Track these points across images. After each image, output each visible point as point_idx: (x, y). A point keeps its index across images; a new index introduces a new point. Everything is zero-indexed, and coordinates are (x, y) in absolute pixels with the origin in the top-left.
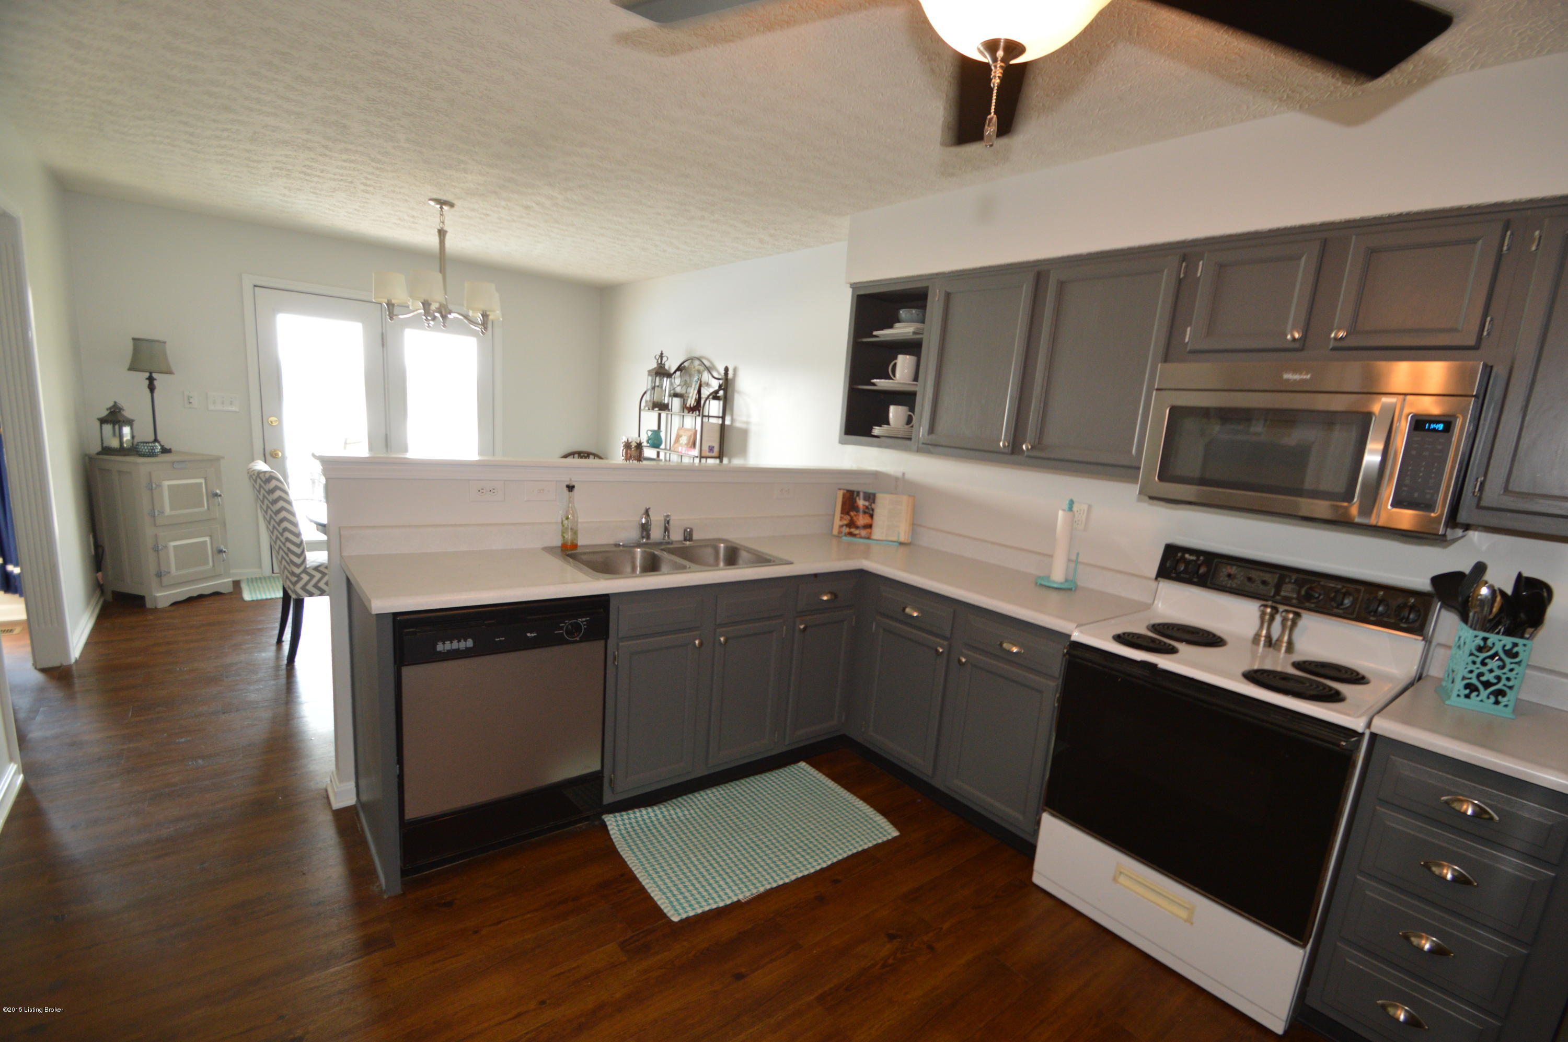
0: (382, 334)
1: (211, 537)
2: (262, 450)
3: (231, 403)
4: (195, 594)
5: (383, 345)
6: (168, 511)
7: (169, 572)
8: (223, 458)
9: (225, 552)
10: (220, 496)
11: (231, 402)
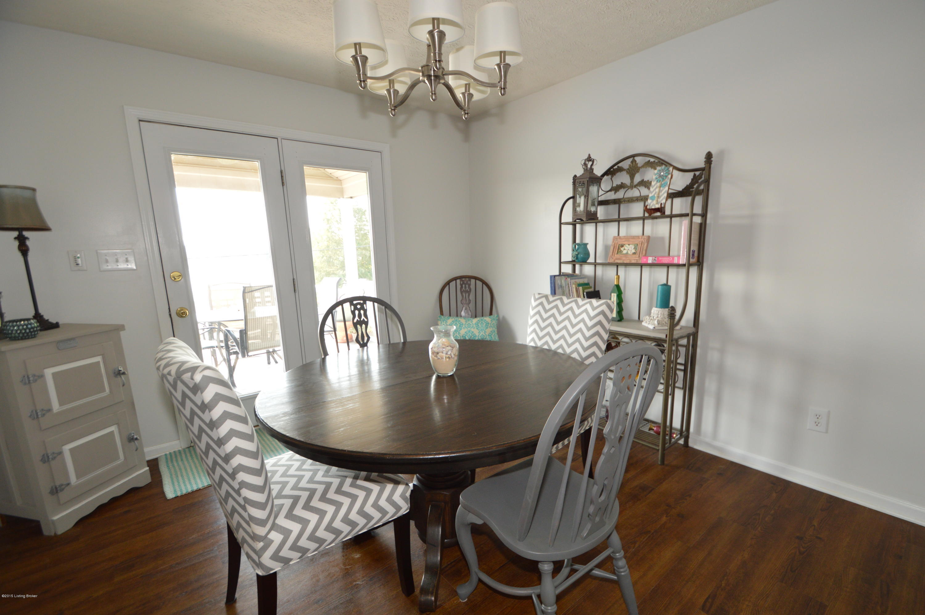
0: (281, 172)
1: (118, 424)
2: (168, 311)
3: (127, 261)
4: (106, 500)
5: (283, 184)
6: (56, 406)
7: (68, 484)
8: (121, 328)
9: (136, 439)
10: (124, 373)
11: (127, 258)
